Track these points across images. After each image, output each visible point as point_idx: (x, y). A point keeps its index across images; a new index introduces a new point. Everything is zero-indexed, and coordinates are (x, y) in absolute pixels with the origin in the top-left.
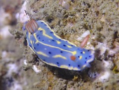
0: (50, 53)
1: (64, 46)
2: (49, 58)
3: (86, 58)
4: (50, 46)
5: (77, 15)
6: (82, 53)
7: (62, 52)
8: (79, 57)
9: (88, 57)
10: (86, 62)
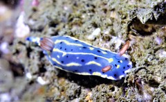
0: (83, 61)
1: (99, 51)
2: (81, 67)
3: (124, 68)
4: (82, 53)
5: (83, 16)
6: (119, 62)
7: (96, 58)
8: (116, 66)
9: (126, 67)
10: (124, 72)
